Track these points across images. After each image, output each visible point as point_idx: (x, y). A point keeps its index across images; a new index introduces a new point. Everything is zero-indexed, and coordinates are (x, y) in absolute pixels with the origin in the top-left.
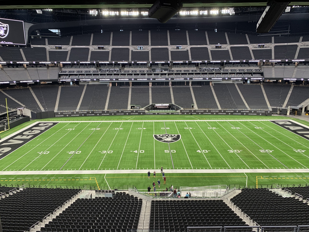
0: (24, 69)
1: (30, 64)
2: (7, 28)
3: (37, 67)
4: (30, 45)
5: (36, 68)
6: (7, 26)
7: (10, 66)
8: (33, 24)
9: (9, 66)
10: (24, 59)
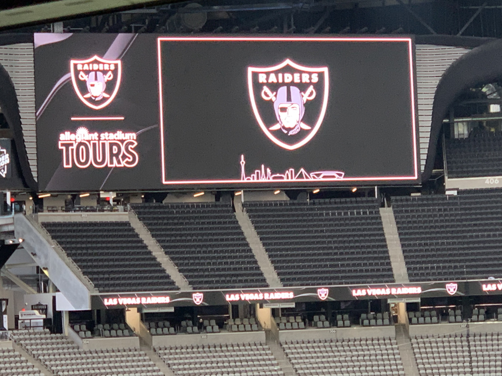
0: (390, 331)
1: (427, 300)
2: (319, 87)
3: (467, 316)
4: (442, 180)
5: (460, 327)
6: (321, 75)
7: (316, 318)
8: (466, 51)
9: (311, 320)
10: (399, 265)
